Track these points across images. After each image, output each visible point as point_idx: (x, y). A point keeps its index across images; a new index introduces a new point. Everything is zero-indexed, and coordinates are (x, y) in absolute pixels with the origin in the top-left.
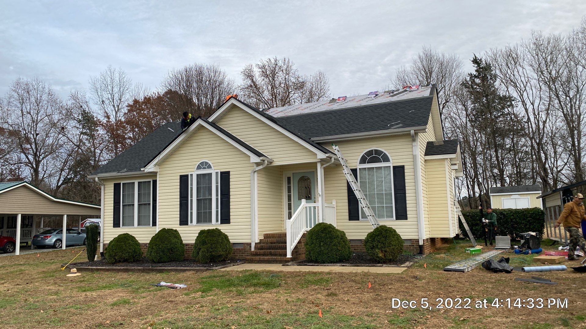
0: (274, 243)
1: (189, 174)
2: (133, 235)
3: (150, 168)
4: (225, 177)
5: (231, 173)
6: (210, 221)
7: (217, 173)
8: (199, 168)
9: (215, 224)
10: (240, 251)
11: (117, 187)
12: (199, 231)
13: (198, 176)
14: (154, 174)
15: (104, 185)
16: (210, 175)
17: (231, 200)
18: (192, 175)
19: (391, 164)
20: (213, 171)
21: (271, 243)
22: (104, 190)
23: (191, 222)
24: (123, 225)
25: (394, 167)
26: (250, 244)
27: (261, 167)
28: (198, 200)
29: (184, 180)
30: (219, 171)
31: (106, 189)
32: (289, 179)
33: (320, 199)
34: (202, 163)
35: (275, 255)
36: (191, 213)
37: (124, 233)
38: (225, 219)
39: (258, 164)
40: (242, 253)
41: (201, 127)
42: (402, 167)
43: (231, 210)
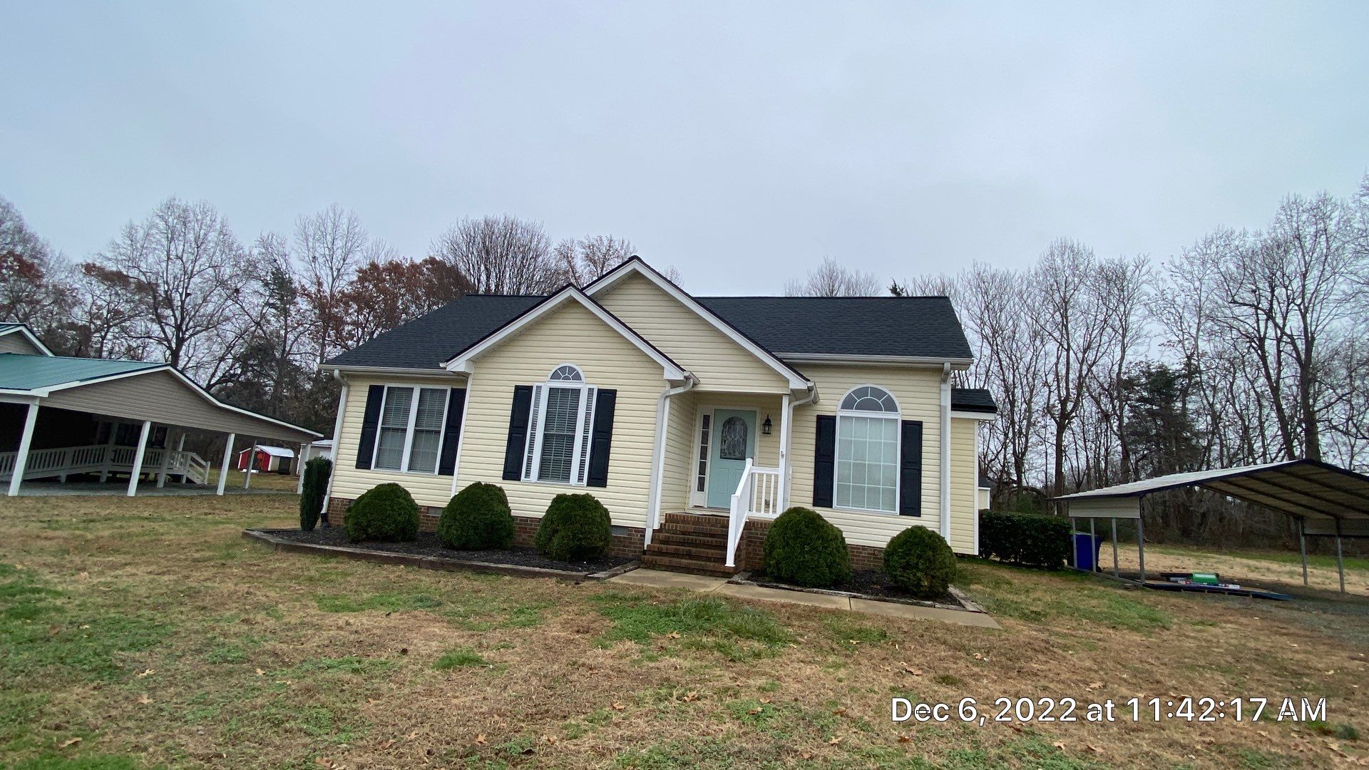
0: (689, 533)
1: (535, 385)
2: (407, 489)
3: (458, 365)
4: (606, 400)
5: (618, 394)
6: (566, 477)
7: (591, 391)
8: (555, 376)
9: (576, 486)
10: (620, 541)
11: (375, 393)
12: (555, 496)
13: (552, 391)
14: (463, 377)
15: (349, 386)
16: (576, 392)
17: (613, 444)
18: (539, 388)
19: (899, 417)
20: (583, 387)
21: (683, 533)
22: (348, 396)
23: (528, 475)
24: (377, 466)
25: (904, 423)
26: (643, 531)
27: (680, 390)
28: (546, 437)
29: (523, 396)
30: (596, 388)
31: (352, 393)
32: (706, 420)
33: (782, 462)
34: (563, 369)
35: (699, 558)
36: (530, 459)
37: (390, 482)
38: (598, 476)
39: (674, 384)
40: (624, 546)
41: (572, 302)
42: (920, 424)
43: (611, 463)
